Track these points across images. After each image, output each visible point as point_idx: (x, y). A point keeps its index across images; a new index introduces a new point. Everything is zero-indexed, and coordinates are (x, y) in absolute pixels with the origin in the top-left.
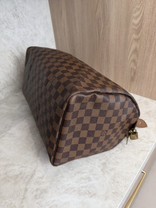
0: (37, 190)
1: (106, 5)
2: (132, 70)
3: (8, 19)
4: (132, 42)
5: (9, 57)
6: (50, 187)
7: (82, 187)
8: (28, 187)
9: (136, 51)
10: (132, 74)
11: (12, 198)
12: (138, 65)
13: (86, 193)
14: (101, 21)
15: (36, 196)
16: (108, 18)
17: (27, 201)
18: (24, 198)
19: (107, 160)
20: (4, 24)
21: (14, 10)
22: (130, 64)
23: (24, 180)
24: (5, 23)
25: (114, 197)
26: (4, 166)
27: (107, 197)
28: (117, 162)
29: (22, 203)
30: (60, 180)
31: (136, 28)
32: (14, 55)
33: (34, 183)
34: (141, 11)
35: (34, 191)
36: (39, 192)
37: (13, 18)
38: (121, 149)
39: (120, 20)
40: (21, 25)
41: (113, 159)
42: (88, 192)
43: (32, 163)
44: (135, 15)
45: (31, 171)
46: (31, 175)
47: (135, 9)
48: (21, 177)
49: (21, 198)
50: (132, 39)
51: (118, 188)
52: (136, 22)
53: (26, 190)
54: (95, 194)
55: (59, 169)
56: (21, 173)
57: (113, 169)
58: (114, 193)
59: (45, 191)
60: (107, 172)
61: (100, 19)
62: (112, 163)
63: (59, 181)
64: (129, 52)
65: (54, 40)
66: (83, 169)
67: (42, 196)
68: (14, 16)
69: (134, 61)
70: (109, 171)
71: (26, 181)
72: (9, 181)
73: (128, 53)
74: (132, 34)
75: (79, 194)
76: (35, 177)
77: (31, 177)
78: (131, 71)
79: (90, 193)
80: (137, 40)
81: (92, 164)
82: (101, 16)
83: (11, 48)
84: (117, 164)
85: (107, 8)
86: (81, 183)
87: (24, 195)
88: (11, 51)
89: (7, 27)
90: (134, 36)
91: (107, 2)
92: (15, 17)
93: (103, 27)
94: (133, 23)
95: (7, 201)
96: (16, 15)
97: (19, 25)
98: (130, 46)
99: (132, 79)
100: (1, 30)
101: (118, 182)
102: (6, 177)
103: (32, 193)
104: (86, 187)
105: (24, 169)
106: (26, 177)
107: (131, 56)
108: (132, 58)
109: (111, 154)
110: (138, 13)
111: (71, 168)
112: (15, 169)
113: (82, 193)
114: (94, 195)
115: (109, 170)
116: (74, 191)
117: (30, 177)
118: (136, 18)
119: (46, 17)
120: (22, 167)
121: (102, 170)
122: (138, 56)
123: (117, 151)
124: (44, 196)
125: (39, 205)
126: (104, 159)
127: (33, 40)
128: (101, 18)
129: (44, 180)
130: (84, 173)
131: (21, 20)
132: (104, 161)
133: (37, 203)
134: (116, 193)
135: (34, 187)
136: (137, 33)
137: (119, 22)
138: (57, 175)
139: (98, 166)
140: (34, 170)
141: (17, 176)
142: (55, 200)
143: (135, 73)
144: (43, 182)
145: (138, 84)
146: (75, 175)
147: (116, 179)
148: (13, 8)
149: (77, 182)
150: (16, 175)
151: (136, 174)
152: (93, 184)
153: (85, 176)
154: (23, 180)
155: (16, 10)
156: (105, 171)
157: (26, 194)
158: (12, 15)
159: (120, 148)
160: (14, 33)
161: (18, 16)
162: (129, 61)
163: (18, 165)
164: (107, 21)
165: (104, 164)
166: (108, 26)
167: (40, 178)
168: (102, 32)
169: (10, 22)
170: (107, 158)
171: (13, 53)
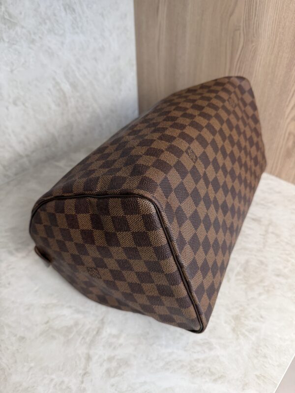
0: (110, 359)
2: (292, 136)
3: (55, 15)
5: (49, 90)
6: (135, 356)
7: (197, 360)
8: (91, 352)
10: (290, 143)
11: (62, 370)
13: (204, 373)
14: (240, 34)
15: (108, 371)
16: (255, 29)
17: (92, 380)
18: (85, 374)
19: (241, 310)
20: (45, 23)
22: (289, 124)
23: (83, 338)
24: (47, 21)
25: (259, 384)
26: (43, 307)
27: (246, 384)
28: (262, 317)
29: (82, 382)
30: (153, 344)
32: (58, 87)
33: (104, 346)
35: (104, 360)
36: (114, 364)
37: (63, 14)
38: (268, 291)
39: (281, 35)
40: (78, 27)
41: (254, 309)
42: (208, 372)
45: (96, 322)
46: (97, 330)
48: (77, 331)
49: (80, 374)
51: (266, 367)
53: (89, 358)
54: (222, 376)
56: (76, 324)
57: (253, 330)
58: (258, 377)
59: (125, 363)
60: (243, 334)
61: (239, 30)
62: (251, 316)
63: (151, 345)
64: (290, 101)
65: (134, 62)
67: (120, 372)
68: (65, 9)
70: (247, 333)
71: (88, 339)
72: (53, 338)
73: (287, 103)
75: (192, 373)
76: (104, 334)
77: (98, 332)
78: (288, 139)
79: (212, 374)
82: (242, 25)
83: (56, 72)
84: (262, 319)
85: (257, 8)
86: (195, 352)
87: (85, 368)
88: (54, 79)
89: (50, 31)
92: (68, 11)
93: (243, 46)
95: (53, 376)
96: (69, 8)
97: (74, 29)
99: (289, 154)
101: (265, 357)
102: (48, 330)
103: (101, 365)
104: (204, 361)
105: (80, 316)
106: (87, 333)
109: (248, 300)
112: (64, 315)
113: (198, 371)
114: (220, 378)
115: (246, 330)
116: (182, 366)
117: (95, 333)
119: (126, 15)
120: (78, 311)
121: (234, 330)
123: (260, 294)
124: (123, 373)
125: (116, 390)
126: (236, 308)
127: (96, 59)
128: (242, 28)
129: (121, 340)
131: (78, 19)
132: (235, 312)
133: (113, 385)
134: (262, 378)
135: (104, 354)
137: (278, 39)
138: (148, 333)
139: (226, 322)
140: (102, 320)
141: (69, 329)
142: (145, 382)
144: (121, 345)
147: (261, 350)
149: (186, 351)
150: (67, 327)
152: (218, 357)
153: (201, 340)
154: (81, 337)
156: (239, 333)
157: (89, 366)
158: (62, 8)
159: (266, 288)
160: (63, 43)
161: (74, 10)
162: (287, 118)
163: (71, 307)
164: (253, 34)
165: (237, 318)
166: (253, 44)
167: (114, 336)
168: (238, 56)
169: (57, 21)
170: (241, 306)
171: (57, 83)
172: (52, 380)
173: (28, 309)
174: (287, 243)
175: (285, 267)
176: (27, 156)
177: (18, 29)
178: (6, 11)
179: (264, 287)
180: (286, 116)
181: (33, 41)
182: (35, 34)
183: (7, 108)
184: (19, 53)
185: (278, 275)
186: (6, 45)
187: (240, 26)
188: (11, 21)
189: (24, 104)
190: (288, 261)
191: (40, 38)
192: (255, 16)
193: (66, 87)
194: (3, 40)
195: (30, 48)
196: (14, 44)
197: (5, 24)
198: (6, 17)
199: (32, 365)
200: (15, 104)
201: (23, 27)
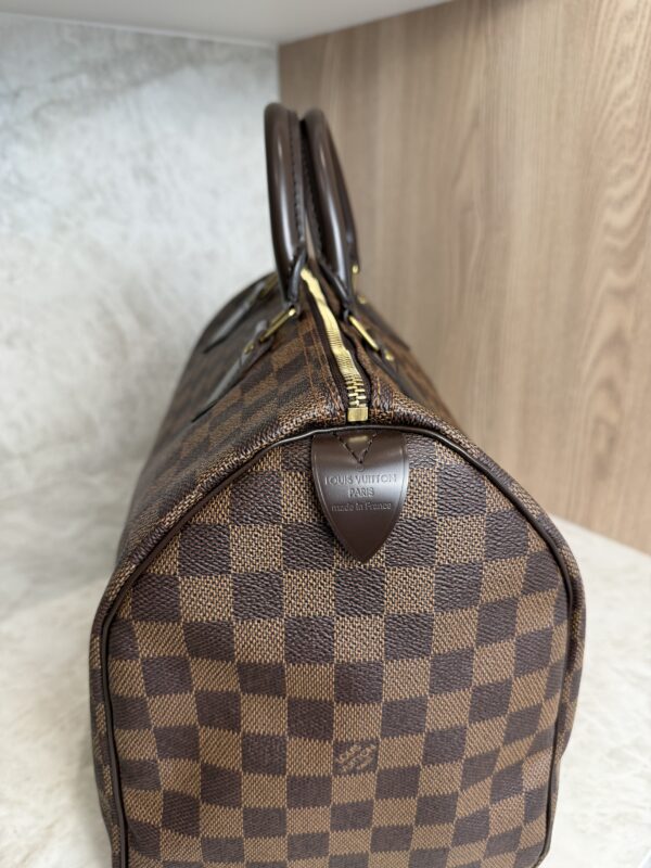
1: (498, 155)
2: (602, 427)
3: (114, 186)
4: (601, 305)
5: (89, 324)
9: (617, 341)
10: (601, 445)
12: (628, 403)
14: (474, 217)
16: (500, 205)
20: (92, 198)
21: (142, 155)
31: (621, 244)
32: (108, 321)
34: (642, 178)
37: (132, 184)
43: (49, 791)
44: (615, 193)
45: (33, 832)
46: (26, 852)
47: (614, 171)
50: (600, 292)
52: (621, 219)
61: (472, 209)
64: (587, 346)
68: (137, 178)
69: (609, 385)
73: (582, 352)
74: (603, 271)
78: (594, 432)
80: (623, 295)
82: (475, 199)
83: (106, 291)
88: (101, 303)
89: (102, 212)
90: (612, 278)
93: (482, 241)
94: (608, 228)
98: (591, 319)
99: (601, 469)
100: (80, 219)
107: (596, 363)
108: (602, 371)
110: (627, 185)
117: (18, 859)
118: (620, 205)
122: (626, 363)
127: (197, 275)
128: (476, 205)
131: (162, 197)
136: (624, 267)
140: (50, 827)
143: (612, 441)
148: (141, 149)
155: (150, 157)
158: (130, 174)
160: (125, 238)
162: (586, 385)
166: (501, 234)
169: (118, 197)
171: (108, 313)
176: (24, 456)
177: (34, 203)
178: (14, 171)
182: (68, 215)
187: (472, 203)
188: (20, 189)
189: (29, 346)
192: (498, 180)
193: (128, 322)
195: (56, 240)
198: (12, 181)
200: (9, 343)
201: (44, 201)
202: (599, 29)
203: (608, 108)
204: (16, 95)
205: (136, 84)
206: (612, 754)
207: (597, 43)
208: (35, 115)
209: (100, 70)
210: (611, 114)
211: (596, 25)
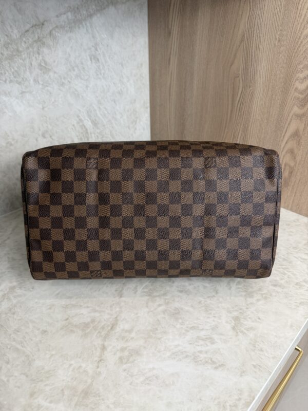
0: (123, 350)
1: (252, 56)
2: (287, 167)
3: (82, 63)
4: (291, 120)
5: (74, 125)
6: (145, 347)
7: (201, 352)
8: (106, 344)
9: (296, 134)
10: (287, 174)
11: (80, 358)
12: (298, 158)
13: (207, 362)
14: (239, 80)
15: (121, 359)
16: (251, 76)
17: (106, 366)
18: (100, 360)
19: (240, 313)
20: (74, 70)
21: (93, 49)
22: (284, 156)
23: (99, 332)
24: (76, 69)
25: (255, 372)
26: (63, 307)
27: (244, 372)
28: (259, 319)
29: (98, 367)
30: (161, 338)
31: (301, 97)
32: (81, 124)
33: (117, 339)
35: (118, 350)
36: (126, 353)
37: (89, 62)
38: (266, 298)
39: (274, 82)
40: (101, 74)
41: (252, 312)
42: (210, 361)
43: (111, 307)
44: (301, 75)
45: (111, 320)
46: (111, 326)
47: (301, 66)
48: (93, 327)
49: (96, 361)
50: (291, 115)
51: (262, 359)
52: (302, 86)
53: (104, 348)
54: (222, 364)
55: (158, 321)
56: (93, 321)
57: (252, 328)
58: (255, 366)
59: (137, 352)
60: (242, 332)
61: (238, 77)
62: (250, 318)
63: (159, 339)
64: (284, 136)
65: (148, 105)
66: (201, 324)
67: (131, 359)
69: (291, 151)
70: (245, 331)
71: (103, 333)
72: (72, 331)
73: (282, 138)
74: (293, 106)
75: (196, 362)
76: (118, 330)
77: (112, 328)
78: (285, 170)
79: (214, 363)
80: (300, 117)
81: (215, 317)
83: (80, 111)
84: (259, 321)
85: (253, 60)
86: (198, 346)
87: (101, 356)
88: (78, 116)
89: (78, 76)
90: (296, 110)
91: (253, 51)
92: (93, 61)
93: (242, 91)
94: (296, 89)
95: (72, 362)
96: (94, 58)
97: (97, 75)
98: (287, 125)
100: (69, 80)
101: (261, 350)
102: (67, 326)
103: (115, 354)
104: (206, 352)
105: (97, 314)
106: (103, 328)
107: (286, 143)
108: (289, 146)
109: (247, 305)
111: (180, 321)
112: (82, 314)
113: (201, 361)
114: (220, 366)
115: (245, 329)
116: (187, 356)
117: (109, 328)
118: (302, 81)
119: (142, 65)
120: (95, 311)
121: (234, 328)
122: (299, 143)
123: (258, 300)
124: (135, 360)
125: (128, 374)
126: (237, 311)
127: (115, 101)
128: (241, 76)
129: (133, 335)
130: (203, 329)
131: (101, 67)
132: (235, 314)
133: (125, 370)
134: (258, 367)
135: (118, 345)
136: (302, 105)
137: (271, 84)
138: (157, 329)
139: (227, 322)
140: (116, 318)
141: (86, 325)
142: (154, 368)
143: (291, 173)
144: (132, 338)
145: (296, 193)
146: (188, 331)
147: (258, 345)
148: (93, 46)
149: (191, 344)
150: (84, 323)
151: (293, 340)
152: (219, 349)
153: (204, 335)
154: (97, 331)
155: (96, 50)
156: (238, 331)
157: (104, 354)
158: (88, 58)
159: (264, 296)
160: (87, 87)
161: (98, 60)
162: (282, 151)
163: (88, 307)
164: (250, 80)
165: (236, 319)
166: (251, 89)
167: (127, 331)
168: (238, 99)
169: (84, 68)
170: (241, 309)
171: (81, 120)
172: (71, 365)
173: (50, 308)
174: (284, 260)
175: (281, 279)
177: (51, 74)
178: (43, 60)
179: (262, 294)
180: (281, 150)
181: (63, 84)
182: (64, 78)
183: (37, 140)
184: (50, 93)
185: (275, 286)
186: (41, 86)
187: (239, 74)
188: (46, 68)
189: (51, 137)
190: (285, 274)
191: (68, 81)
192: (251, 66)
193: (88, 124)
194: (38, 82)
195: (60, 89)
196: (47, 86)
197: (41, 70)
198: (42, 64)
199: (54, 353)
200: (44, 136)
201: (55, 73)
202: (300, 5)
203: (301, 40)
204: (43, 24)
205: (91, 16)
206: (297, 284)
207: (298, 12)
208: (50, 33)
209: (75, 10)
210: (302, 42)
211: (299, 3)
